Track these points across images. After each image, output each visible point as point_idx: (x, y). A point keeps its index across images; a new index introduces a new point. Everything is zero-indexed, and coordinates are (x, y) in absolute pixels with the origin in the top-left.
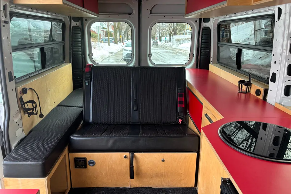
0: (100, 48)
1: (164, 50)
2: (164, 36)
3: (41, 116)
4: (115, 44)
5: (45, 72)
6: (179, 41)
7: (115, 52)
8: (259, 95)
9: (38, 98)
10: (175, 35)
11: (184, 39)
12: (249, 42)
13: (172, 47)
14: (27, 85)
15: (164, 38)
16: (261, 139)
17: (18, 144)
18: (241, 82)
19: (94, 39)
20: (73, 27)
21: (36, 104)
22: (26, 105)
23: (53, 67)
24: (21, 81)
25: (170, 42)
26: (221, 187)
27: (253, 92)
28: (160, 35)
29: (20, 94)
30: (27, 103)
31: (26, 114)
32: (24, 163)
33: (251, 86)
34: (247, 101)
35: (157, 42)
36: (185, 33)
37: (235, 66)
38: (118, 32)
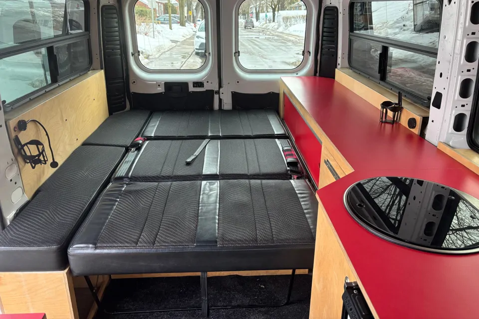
0: (156, 33)
1: (264, 37)
2: (264, 12)
3: (54, 164)
4: (181, 27)
5: (57, 89)
6: (289, 20)
7: (181, 40)
8: (414, 127)
9: (47, 134)
10: (281, 10)
11: (297, 17)
12: (404, 23)
13: (278, 30)
14: (26, 115)
15: (264, 14)
16: (414, 198)
17: (17, 215)
18: (386, 105)
19: (144, 18)
20: (103, 6)
21: (43, 147)
22: (25, 148)
23: (71, 78)
24: (16, 108)
25: (274, 21)
26: (344, 297)
27: (404, 122)
28: (258, 9)
29: (15, 131)
30: (28, 145)
31: (28, 163)
32: (28, 248)
33: (401, 111)
34: (393, 137)
35: (252, 22)
36: (299, 7)
37: (378, 75)
38: (186, 4)
